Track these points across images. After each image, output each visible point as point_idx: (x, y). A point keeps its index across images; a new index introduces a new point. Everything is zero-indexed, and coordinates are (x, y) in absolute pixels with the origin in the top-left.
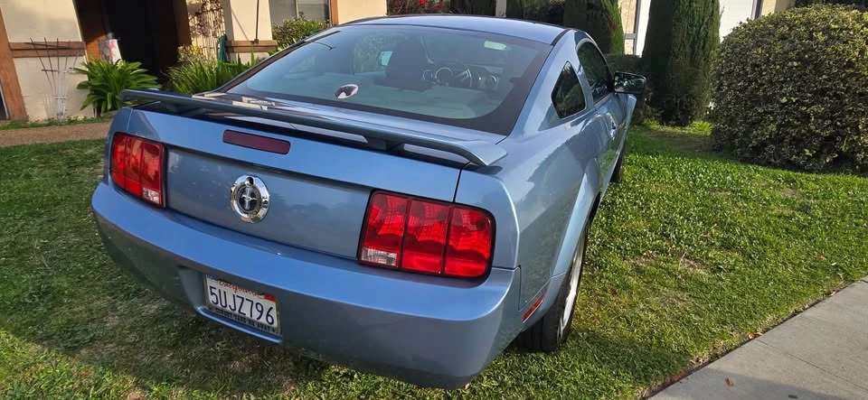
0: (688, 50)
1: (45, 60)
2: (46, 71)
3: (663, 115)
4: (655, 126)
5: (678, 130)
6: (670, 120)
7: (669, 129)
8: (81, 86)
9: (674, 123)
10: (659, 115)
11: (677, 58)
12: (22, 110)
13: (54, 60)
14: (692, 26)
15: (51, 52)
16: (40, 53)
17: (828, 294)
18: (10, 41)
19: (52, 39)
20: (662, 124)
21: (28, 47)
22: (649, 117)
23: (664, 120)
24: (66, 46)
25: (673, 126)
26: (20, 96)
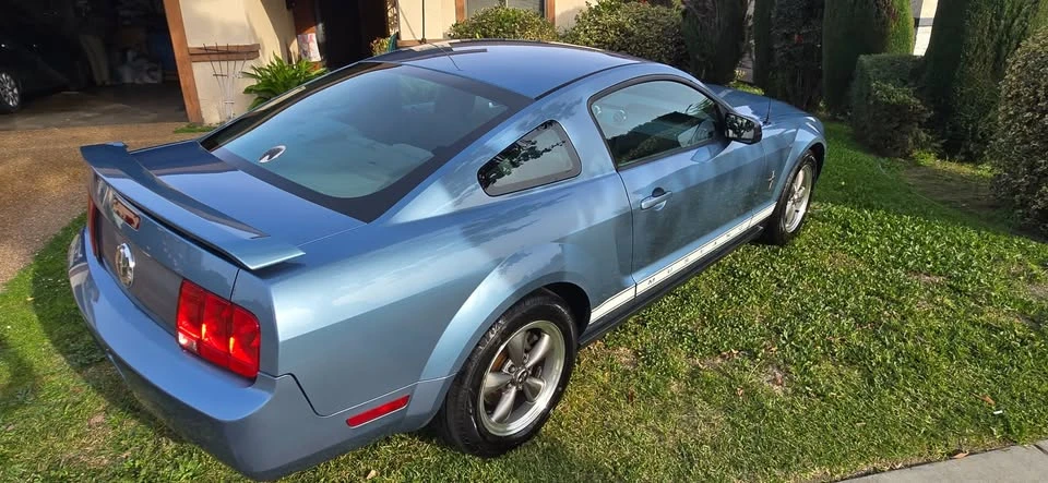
0: (990, 53)
1: (216, 64)
2: (216, 75)
3: (945, 146)
4: (930, 161)
5: (967, 169)
6: (957, 153)
7: (953, 167)
8: (248, 91)
9: (963, 158)
10: (937, 145)
11: (971, 65)
12: (198, 112)
13: (224, 64)
14: (998, 18)
15: (222, 57)
16: (213, 57)
17: (951, 455)
18: (190, 45)
19: (222, 43)
20: (941, 157)
21: (202, 52)
22: (922, 147)
23: (947, 152)
24: (235, 50)
25: (961, 162)
26: (197, 100)
